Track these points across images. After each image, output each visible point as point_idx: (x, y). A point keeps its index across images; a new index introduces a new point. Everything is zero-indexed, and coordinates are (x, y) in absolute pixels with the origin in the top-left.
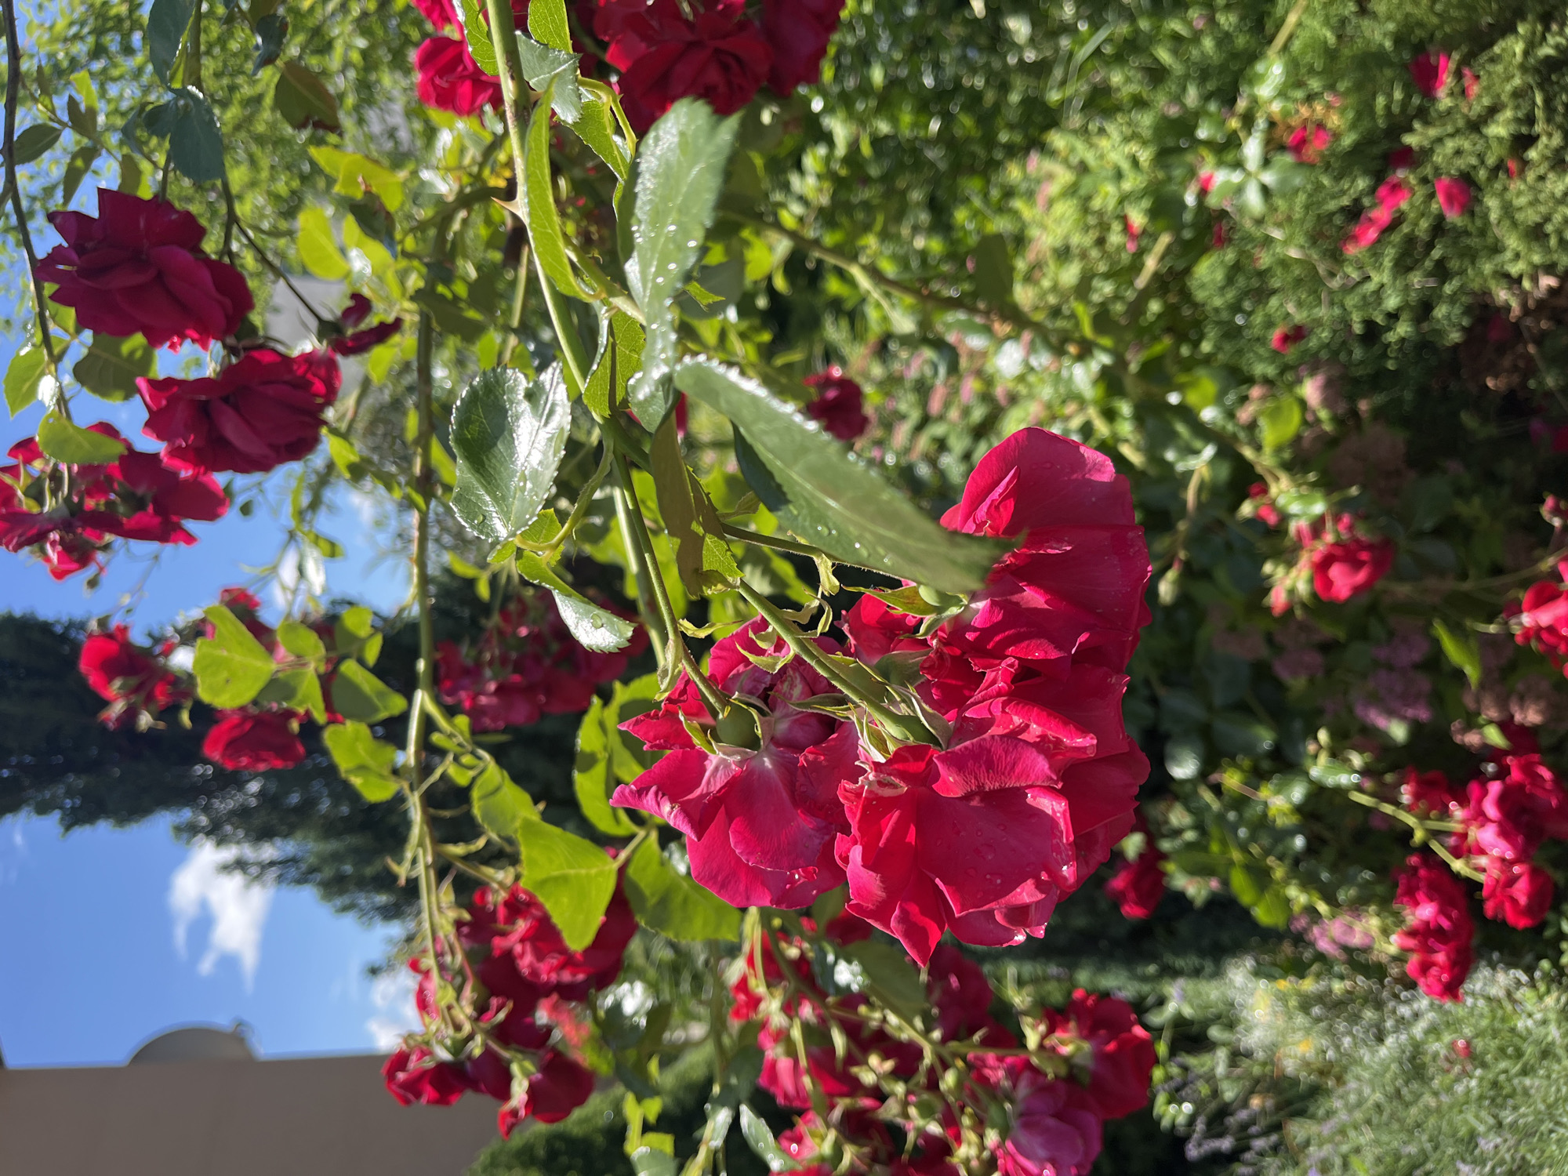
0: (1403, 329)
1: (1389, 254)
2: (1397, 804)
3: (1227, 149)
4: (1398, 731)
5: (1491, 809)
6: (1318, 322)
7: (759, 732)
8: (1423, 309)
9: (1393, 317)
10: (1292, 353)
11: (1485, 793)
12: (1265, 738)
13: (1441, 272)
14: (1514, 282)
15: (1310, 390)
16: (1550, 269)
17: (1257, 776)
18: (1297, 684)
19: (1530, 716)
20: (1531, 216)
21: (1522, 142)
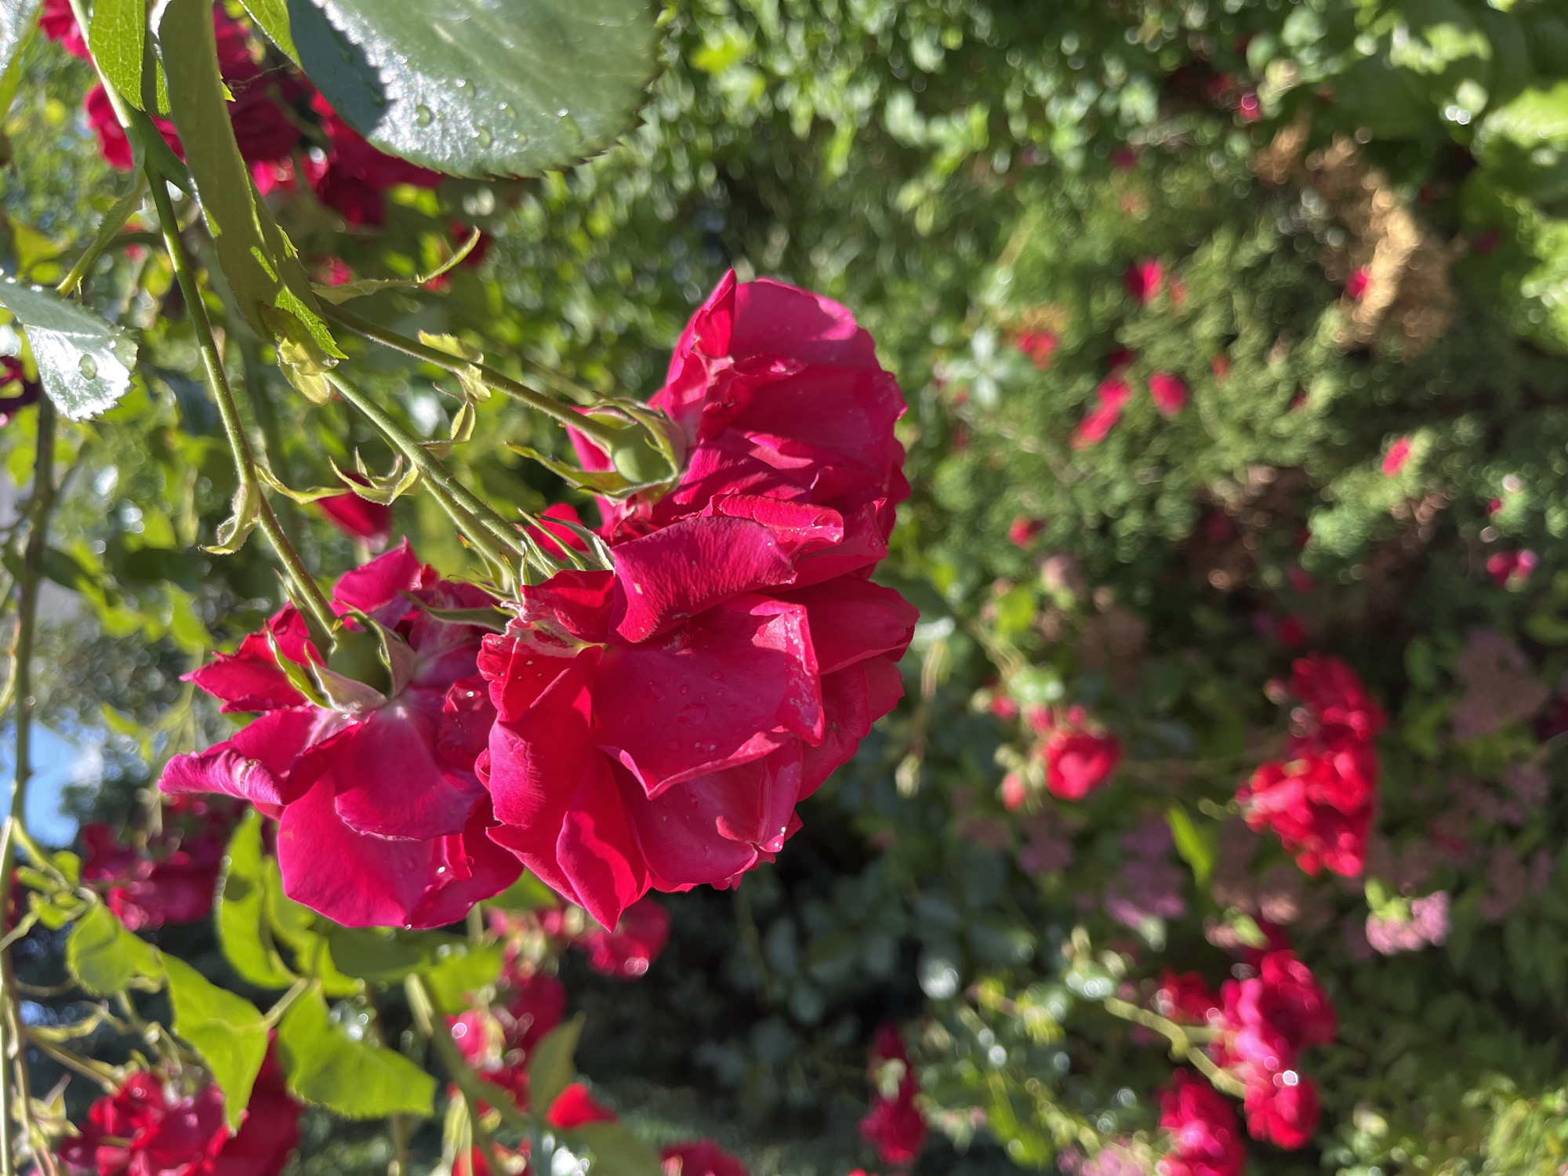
0: (1132, 522)
1: (1115, 447)
2: (1155, 1011)
3: (960, 349)
4: (1152, 930)
5: (1248, 1011)
6: (1052, 517)
7: (386, 661)
8: (1149, 502)
9: (1123, 510)
10: (1031, 545)
11: (1239, 994)
12: (1022, 944)
13: (1164, 465)
14: (1229, 475)
15: (1051, 578)
16: (1260, 461)
17: (1015, 987)
18: (1051, 882)
19: (1280, 909)
20: (1240, 411)
21: (1228, 339)
